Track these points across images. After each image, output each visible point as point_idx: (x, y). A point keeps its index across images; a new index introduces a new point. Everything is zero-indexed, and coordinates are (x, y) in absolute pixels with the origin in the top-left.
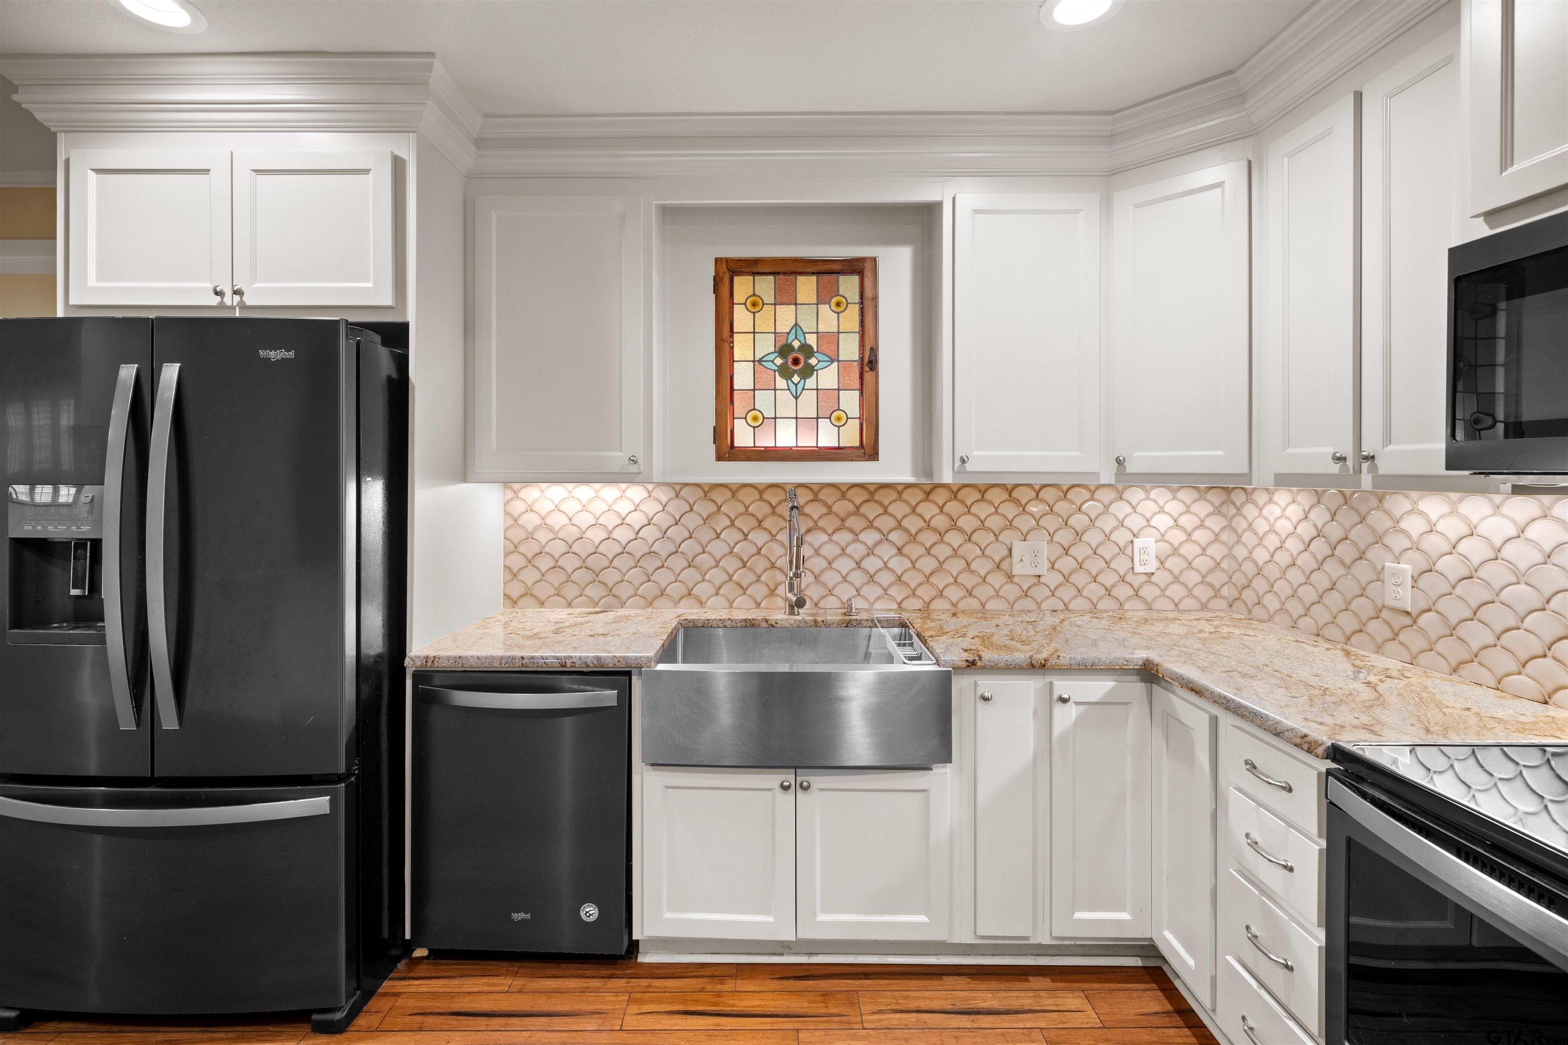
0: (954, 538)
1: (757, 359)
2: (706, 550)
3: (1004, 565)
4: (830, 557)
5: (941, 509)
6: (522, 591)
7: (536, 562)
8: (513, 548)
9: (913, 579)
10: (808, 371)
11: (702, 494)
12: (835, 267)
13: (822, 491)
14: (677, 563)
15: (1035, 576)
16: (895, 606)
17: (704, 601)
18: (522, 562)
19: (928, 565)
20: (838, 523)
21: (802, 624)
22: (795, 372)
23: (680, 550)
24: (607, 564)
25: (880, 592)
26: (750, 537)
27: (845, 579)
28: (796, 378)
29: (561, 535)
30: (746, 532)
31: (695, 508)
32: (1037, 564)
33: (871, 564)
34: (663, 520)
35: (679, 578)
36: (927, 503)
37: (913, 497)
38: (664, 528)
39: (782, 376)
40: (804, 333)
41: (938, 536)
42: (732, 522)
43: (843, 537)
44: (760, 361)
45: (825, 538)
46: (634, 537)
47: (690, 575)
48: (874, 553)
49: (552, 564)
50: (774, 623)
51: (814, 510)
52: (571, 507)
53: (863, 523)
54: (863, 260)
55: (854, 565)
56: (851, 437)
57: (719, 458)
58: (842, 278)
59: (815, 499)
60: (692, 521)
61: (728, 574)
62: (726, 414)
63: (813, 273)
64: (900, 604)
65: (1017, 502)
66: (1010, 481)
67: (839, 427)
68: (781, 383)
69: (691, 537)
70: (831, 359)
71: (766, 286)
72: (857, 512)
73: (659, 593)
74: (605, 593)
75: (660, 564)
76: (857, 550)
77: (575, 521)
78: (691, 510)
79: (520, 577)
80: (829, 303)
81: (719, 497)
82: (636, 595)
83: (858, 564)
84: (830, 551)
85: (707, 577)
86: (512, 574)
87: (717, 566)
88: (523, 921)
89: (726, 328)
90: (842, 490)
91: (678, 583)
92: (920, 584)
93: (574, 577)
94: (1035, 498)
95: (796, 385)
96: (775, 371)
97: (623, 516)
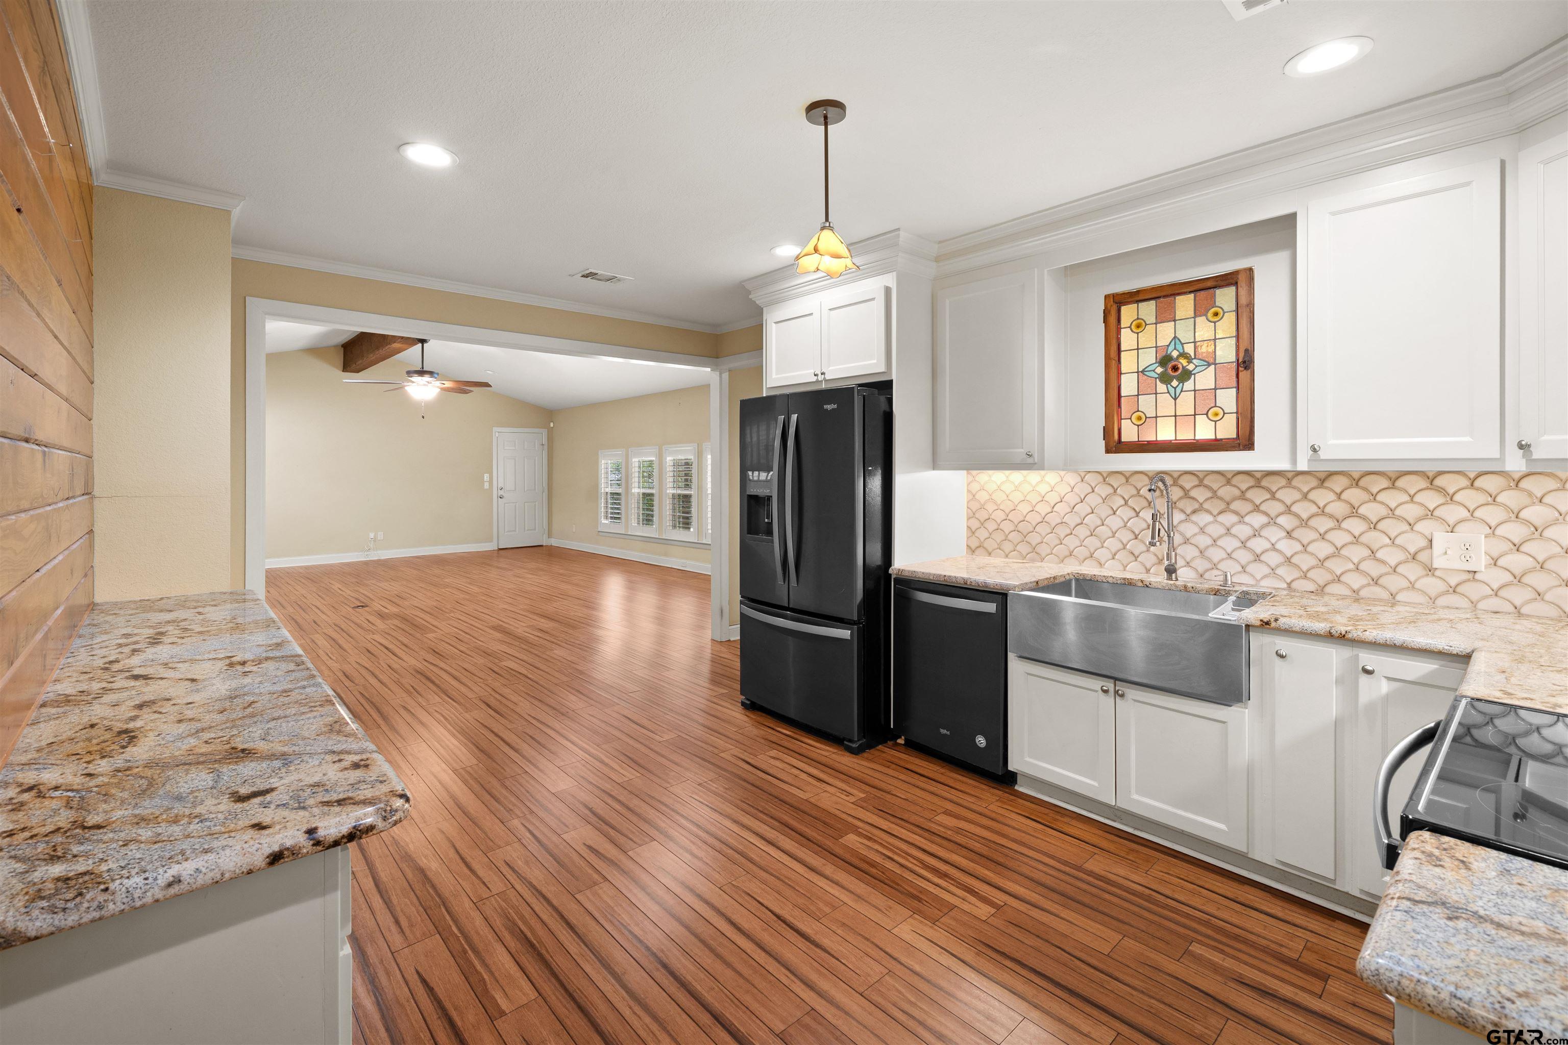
0: (1356, 526)
1: (1140, 370)
2: (1105, 523)
3: (1422, 557)
4: (1215, 536)
5: (1339, 496)
6: (977, 544)
7: (986, 525)
8: (972, 515)
9: (1305, 562)
10: (1186, 375)
11: (1102, 480)
12: (1209, 284)
13: (1208, 477)
14: (1082, 532)
15: (1465, 571)
16: (1285, 586)
17: (1103, 563)
18: (977, 524)
19: (1322, 549)
20: (1223, 506)
21: (1173, 588)
22: (1174, 377)
23: (1084, 522)
24: (1032, 529)
25: (1267, 571)
26: (1141, 514)
27: (1229, 556)
28: (1175, 383)
29: (1001, 507)
30: (1138, 511)
31: (1096, 490)
32: (1468, 559)
33: (1258, 545)
34: (1072, 499)
35: (1083, 544)
36: (1320, 490)
37: (1304, 484)
38: (1072, 505)
39: (1162, 381)
40: (1182, 344)
41: (1336, 522)
42: (1126, 502)
43: (1228, 519)
44: (1143, 372)
45: (1209, 518)
46: (1050, 510)
47: (1092, 542)
48: (1261, 534)
49: (996, 527)
50: (1148, 584)
51: (1200, 494)
52: (1008, 488)
53: (1249, 507)
54: (1236, 273)
55: (1239, 544)
56: (1228, 429)
57: (1108, 451)
58: (1218, 292)
59: (1201, 484)
60: (1093, 500)
61: (1123, 544)
62: (1113, 416)
63: (1190, 292)
64: (1289, 584)
65: (1442, 490)
66: (1431, 468)
67: (1215, 422)
68: (1161, 387)
69: (1093, 513)
70: (1208, 363)
71: (1148, 310)
72: (1243, 496)
73: (1068, 553)
74: (1030, 550)
75: (1069, 532)
76: (1243, 531)
77: (1010, 498)
78: (1093, 491)
79: (976, 535)
80: (1206, 315)
81: (1115, 481)
82: (1052, 554)
83: (1244, 543)
84: (1215, 530)
85: (1105, 545)
86: (972, 532)
87: (1113, 536)
88: (946, 735)
89: (1114, 348)
90: (1227, 477)
91: (1083, 547)
92: (1313, 568)
93: (1010, 537)
94: (1470, 486)
95: (1175, 388)
96: (1156, 378)
97: (1043, 494)
